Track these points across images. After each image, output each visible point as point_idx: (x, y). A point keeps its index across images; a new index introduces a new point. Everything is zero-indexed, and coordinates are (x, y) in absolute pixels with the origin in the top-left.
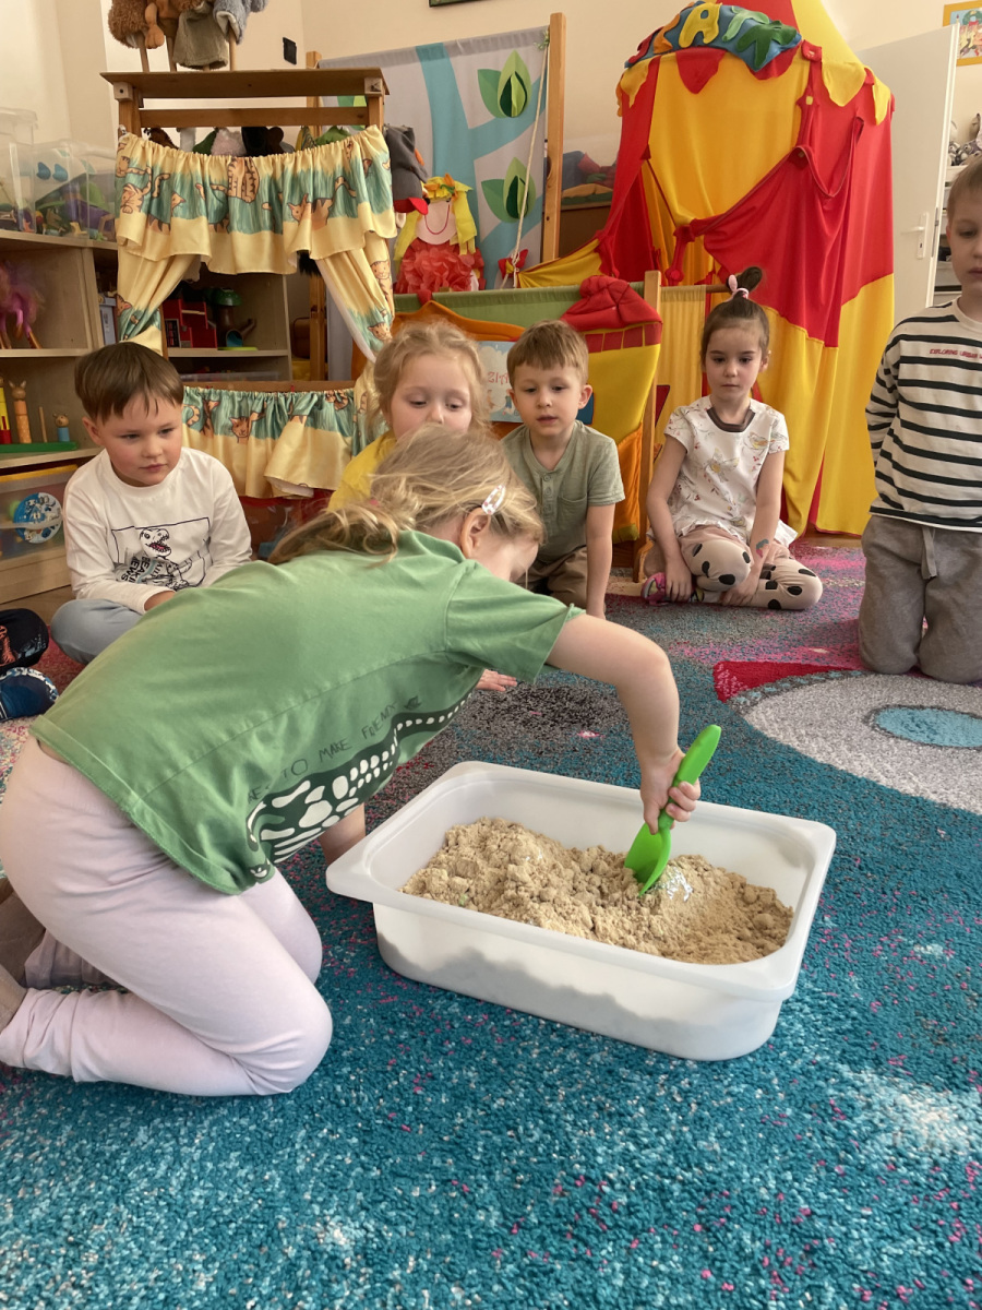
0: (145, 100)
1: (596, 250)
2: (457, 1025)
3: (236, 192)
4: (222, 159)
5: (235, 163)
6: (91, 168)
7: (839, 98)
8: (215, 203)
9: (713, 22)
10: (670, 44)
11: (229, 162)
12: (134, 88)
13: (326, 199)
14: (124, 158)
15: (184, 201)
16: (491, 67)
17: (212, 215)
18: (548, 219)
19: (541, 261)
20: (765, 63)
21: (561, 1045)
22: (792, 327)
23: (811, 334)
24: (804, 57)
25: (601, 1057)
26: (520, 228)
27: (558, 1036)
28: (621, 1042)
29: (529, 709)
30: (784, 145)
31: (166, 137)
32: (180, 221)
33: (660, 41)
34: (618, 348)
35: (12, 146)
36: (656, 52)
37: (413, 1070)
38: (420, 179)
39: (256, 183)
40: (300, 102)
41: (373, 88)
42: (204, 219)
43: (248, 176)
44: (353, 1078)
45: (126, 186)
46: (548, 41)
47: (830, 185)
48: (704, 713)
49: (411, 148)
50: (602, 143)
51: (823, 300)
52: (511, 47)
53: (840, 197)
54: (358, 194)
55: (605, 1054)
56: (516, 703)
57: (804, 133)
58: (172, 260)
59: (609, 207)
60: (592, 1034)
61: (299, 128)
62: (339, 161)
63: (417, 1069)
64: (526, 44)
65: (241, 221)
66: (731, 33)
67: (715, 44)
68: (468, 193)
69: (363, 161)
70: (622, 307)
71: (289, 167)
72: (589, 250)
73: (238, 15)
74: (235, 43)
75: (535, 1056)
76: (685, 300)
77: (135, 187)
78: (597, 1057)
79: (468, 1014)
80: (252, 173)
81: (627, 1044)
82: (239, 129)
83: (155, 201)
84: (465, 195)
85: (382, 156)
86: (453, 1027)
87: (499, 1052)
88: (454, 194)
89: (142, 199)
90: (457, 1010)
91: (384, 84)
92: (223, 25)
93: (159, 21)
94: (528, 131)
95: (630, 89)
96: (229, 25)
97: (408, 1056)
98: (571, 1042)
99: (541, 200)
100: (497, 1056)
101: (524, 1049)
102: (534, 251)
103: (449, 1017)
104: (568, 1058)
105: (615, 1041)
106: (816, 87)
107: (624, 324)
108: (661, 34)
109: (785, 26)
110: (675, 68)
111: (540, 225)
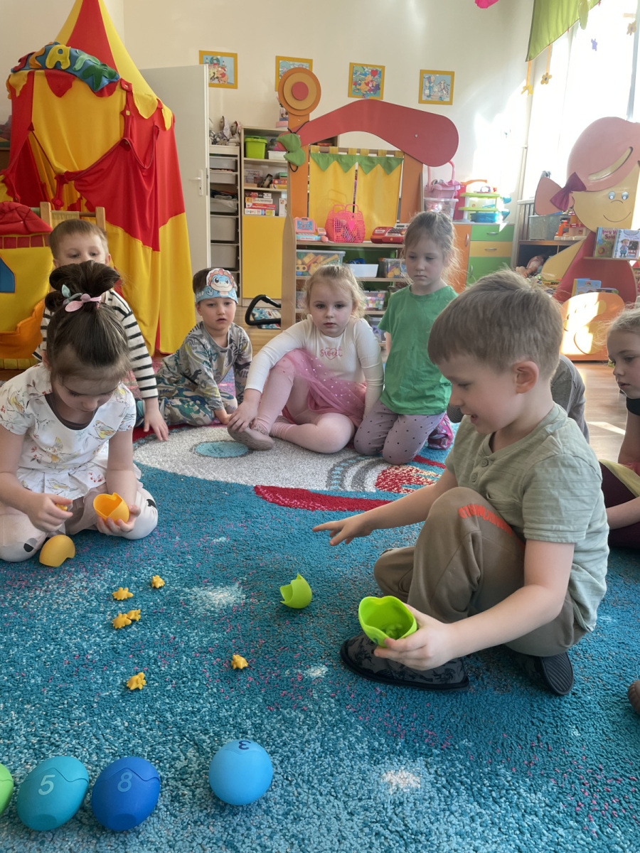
1: (3, 181)
7: (145, 113)
9: (66, 58)
10: (40, 65)
20: (100, 88)
22: (133, 239)
23: (144, 244)
24: (123, 88)
30: (116, 136)
33: (33, 61)
36: (31, 67)
47: (145, 162)
51: (149, 226)
53: (151, 168)
57: (127, 130)
59: (7, 152)
66: (78, 66)
67: (70, 71)
70: (27, 222)
95: (16, 85)
106: (130, 106)
107: (30, 233)
108: (34, 56)
109: (109, 68)
110: (44, 80)
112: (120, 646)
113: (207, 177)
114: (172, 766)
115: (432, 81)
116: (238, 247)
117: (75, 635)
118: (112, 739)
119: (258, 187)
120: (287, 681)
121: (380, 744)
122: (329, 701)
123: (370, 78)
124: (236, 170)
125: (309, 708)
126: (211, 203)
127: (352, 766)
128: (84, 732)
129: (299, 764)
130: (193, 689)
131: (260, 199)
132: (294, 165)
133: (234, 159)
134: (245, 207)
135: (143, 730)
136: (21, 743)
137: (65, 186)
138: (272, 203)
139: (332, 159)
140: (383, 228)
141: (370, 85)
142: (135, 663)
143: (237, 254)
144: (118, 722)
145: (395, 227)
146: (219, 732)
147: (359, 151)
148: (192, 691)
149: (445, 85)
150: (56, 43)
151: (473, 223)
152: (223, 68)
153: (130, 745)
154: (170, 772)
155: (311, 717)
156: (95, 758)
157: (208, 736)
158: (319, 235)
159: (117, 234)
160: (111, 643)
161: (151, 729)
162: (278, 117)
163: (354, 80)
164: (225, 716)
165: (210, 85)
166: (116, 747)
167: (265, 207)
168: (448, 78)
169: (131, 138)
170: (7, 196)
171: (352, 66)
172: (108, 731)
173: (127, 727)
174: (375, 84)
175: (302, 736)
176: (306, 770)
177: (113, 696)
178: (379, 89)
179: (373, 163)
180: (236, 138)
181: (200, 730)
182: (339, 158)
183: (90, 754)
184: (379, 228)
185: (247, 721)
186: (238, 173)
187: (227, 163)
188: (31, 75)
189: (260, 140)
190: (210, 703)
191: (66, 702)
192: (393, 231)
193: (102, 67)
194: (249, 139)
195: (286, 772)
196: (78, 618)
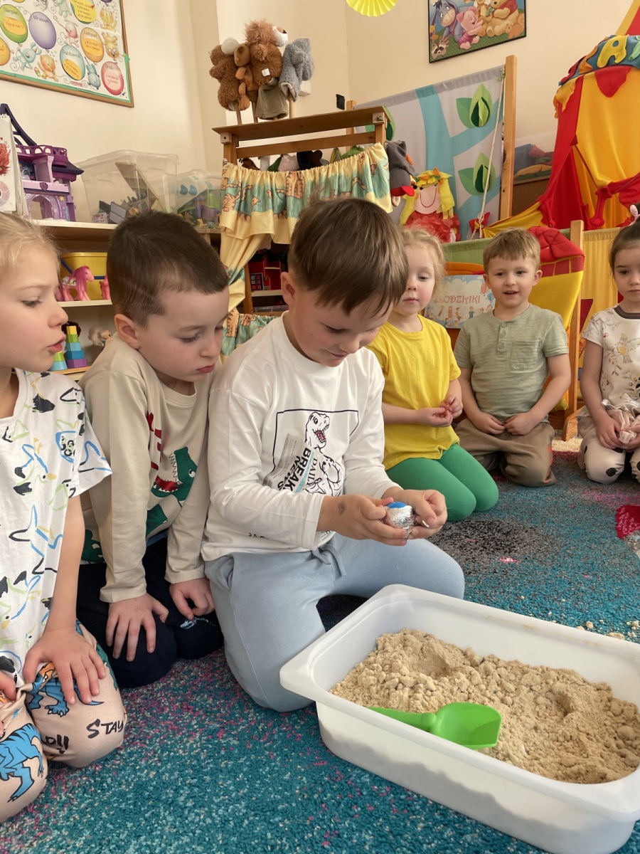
0: (240, 142)
1: (539, 209)
2: (365, 793)
3: (291, 193)
4: (283, 173)
5: (291, 175)
6: (210, 185)
8: (278, 201)
9: (622, 49)
10: (590, 66)
11: (287, 175)
12: (233, 135)
13: (346, 192)
14: (225, 178)
15: (259, 201)
16: (466, 96)
17: (276, 208)
18: (504, 191)
19: (499, 219)
21: (441, 822)
25: (472, 838)
26: (484, 199)
27: (441, 814)
28: (491, 828)
29: (466, 537)
31: (252, 163)
32: (256, 214)
33: (585, 65)
34: (551, 275)
35: (164, 177)
37: (325, 827)
38: (409, 174)
39: (303, 186)
40: (342, 132)
41: (378, 119)
42: (271, 212)
43: (299, 182)
44: (281, 825)
45: (226, 195)
46: (505, 74)
48: (604, 547)
49: (403, 154)
50: (544, 136)
52: (479, 81)
54: (366, 187)
55: (476, 836)
56: (458, 532)
58: (252, 238)
59: (548, 179)
60: (468, 818)
61: (332, 149)
62: (355, 168)
63: (329, 826)
64: (489, 78)
65: (293, 211)
66: (636, 54)
67: (625, 63)
68: (449, 179)
69: (371, 166)
70: (553, 246)
71: (324, 175)
72: (532, 210)
73: (294, 84)
74: (292, 102)
75: (419, 829)
76: (603, 239)
77: (230, 195)
78: (468, 837)
79: (375, 784)
80: (301, 180)
81: (495, 830)
82: (295, 154)
83: (243, 203)
84: (447, 180)
85: (383, 161)
86: (362, 794)
87: (392, 822)
88: (440, 180)
89: (235, 202)
90: (368, 780)
91: (386, 115)
92: (285, 91)
93: (247, 93)
94: (491, 133)
95: (563, 99)
96: (289, 91)
97: (323, 815)
98: (450, 821)
99: (500, 179)
100: (390, 824)
101: (412, 822)
102: (494, 213)
103: (360, 785)
104: (445, 836)
105: (486, 826)
108: (585, 59)
110: (595, 82)
111: (498, 195)
137: (609, 200)
150: (612, 37)
170: (541, 224)
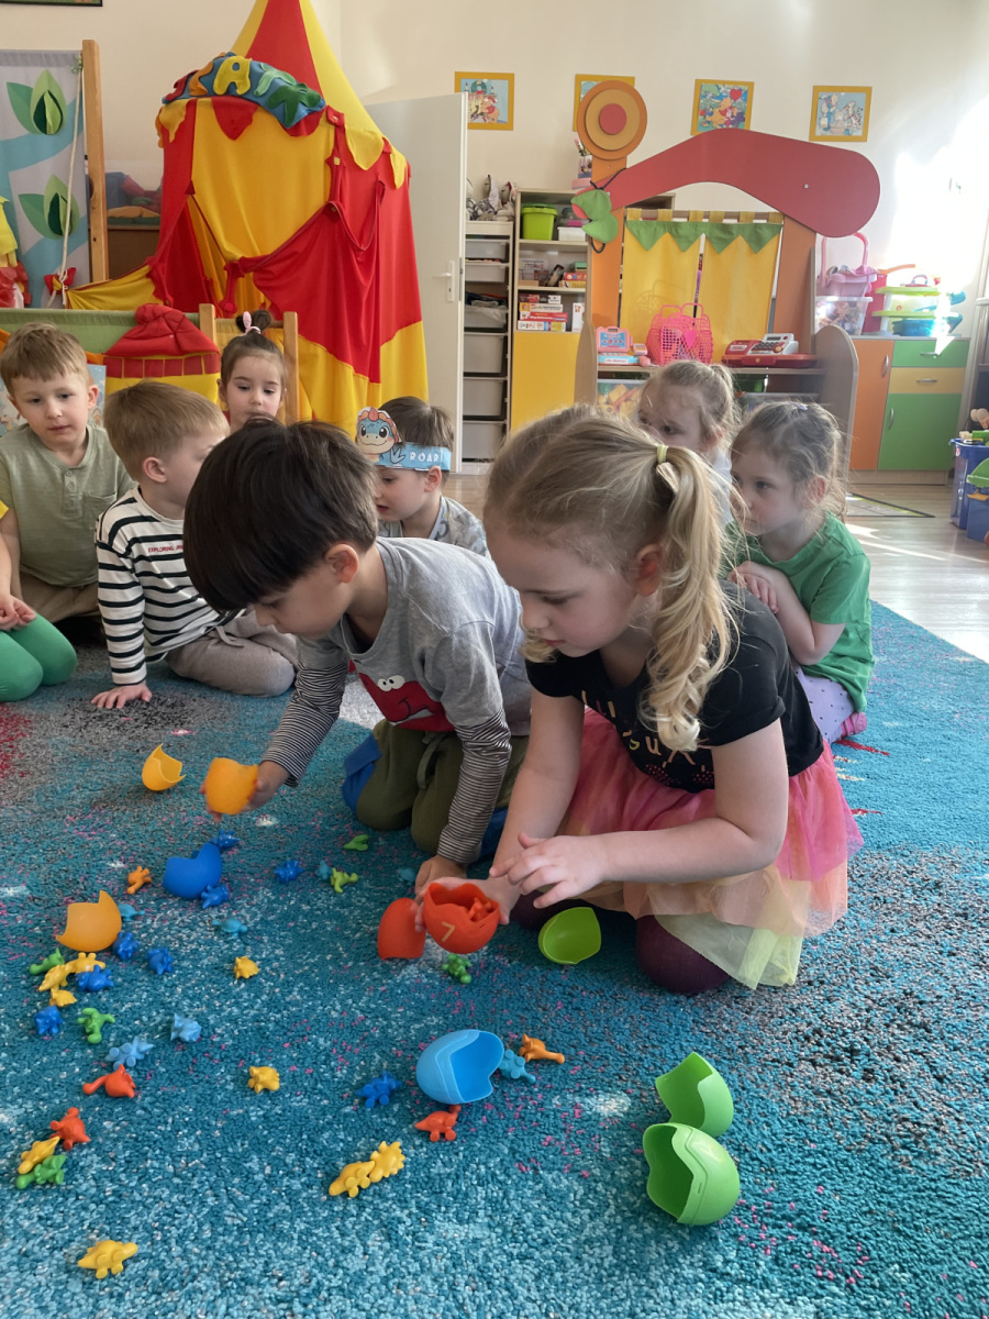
1: (148, 275)
7: (363, 162)
9: (244, 76)
10: (205, 89)
16: (21, 82)
18: (95, 240)
19: (91, 281)
20: (294, 123)
22: (340, 363)
23: (358, 370)
24: (329, 121)
26: (65, 246)
30: (318, 199)
33: (196, 84)
34: (179, 374)
36: (193, 93)
46: (82, 65)
47: (361, 239)
50: (148, 171)
51: (364, 341)
52: (42, 65)
53: (371, 249)
57: (335, 190)
59: (157, 231)
64: (58, 65)
66: (262, 88)
67: (250, 97)
68: (4, 205)
70: (179, 335)
72: (141, 275)
84: (2, 206)
94: (68, 148)
95: (169, 125)
99: (86, 220)
102: (82, 270)
106: (341, 150)
107: (182, 352)
108: (196, 77)
109: (310, 91)
110: (211, 113)
111: (86, 245)
112: (271, 1026)
113: (461, 273)
114: (337, 1265)
115: (833, 103)
116: (505, 382)
117: (200, 1000)
118: (240, 1199)
119: (540, 285)
120: (555, 1117)
121: (726, 1262)
122: (632, 1163)
123: (728, 102)
124: (506, 260)
125: (593, 1175)
126: (466, 312)
127: (672, 1301)
128: (196, 1179)
129: (570, 1285)
130: (387, 1117)
131: (542, 305)
132: (598, 241)
133: (504, 241)
134: (518, 319)
135: (296, 1185)
136: (86, 1190)
137: (241, 281)
138: (561, 310)
139: (662, 230)
140: (744, 342)
141: (729, 115)
142: (292, 1059)
143: (504, 395)
144: (254, 1164)
145: (765, 340)
146: (427, 1204)
147: (707, 215)
148: (385, 1119)
149: (856, 109)
150: (230, 55)
151: (898, 337)
152: (492, 98)
153: (270, 1215)
154: (335, 1275)
155: (596, 1192)
156: (208, 1234)
157: (406, 1212)
158: (635, 356)
159: (315, 356)
160: (256, 1019)
161: (309, 1186)
162: (577, 171)
163: (702, 108)
164: (439, 1174)
165: (471, 126)
166: (245, 1215)
167: (550, 318)
168: (860, 98)
169: (341, 200)
170: (154, 298)
171: (699, 84)
172: (236, 1180)
173: (270, 1176)
174: (736, 112)
175: (579, 1230)
176: (584, 1299)
177: (249, 1117)
178: (744, 120)
179: (731, 233)
180: (509, 209)
181: (393, 1199)
182: (673, 229)
183: (200, 1225)
184: (737, 342)
185: (479, 1188)
186: (510, 265)
187: (493, 250)
188: (191, 106)
189: (545, 210)
190: (415, 1147)
191: (170, 1120)
192: (761, 346)
193: (298, 89)
194: (528, 210)
195: (546, 1300)
196: (207, 970)
